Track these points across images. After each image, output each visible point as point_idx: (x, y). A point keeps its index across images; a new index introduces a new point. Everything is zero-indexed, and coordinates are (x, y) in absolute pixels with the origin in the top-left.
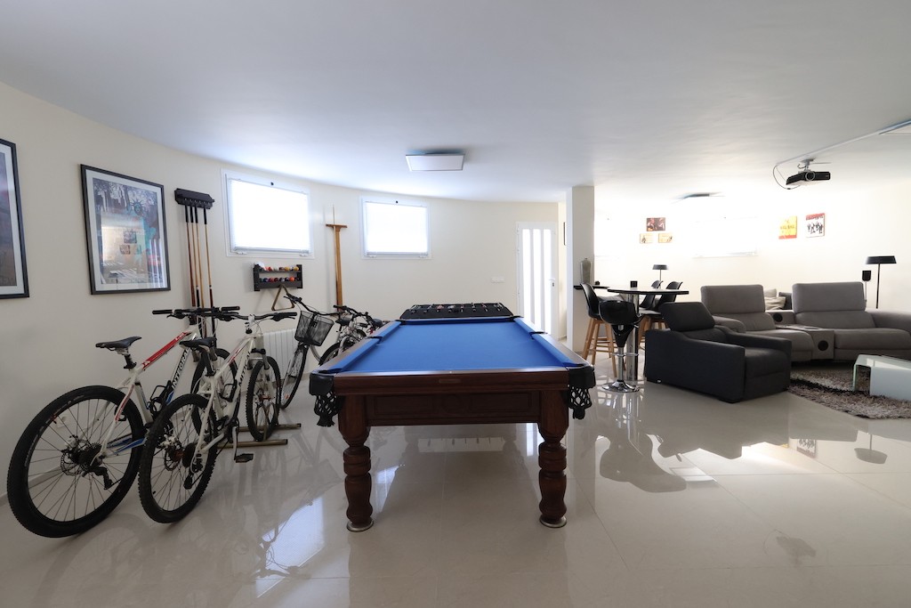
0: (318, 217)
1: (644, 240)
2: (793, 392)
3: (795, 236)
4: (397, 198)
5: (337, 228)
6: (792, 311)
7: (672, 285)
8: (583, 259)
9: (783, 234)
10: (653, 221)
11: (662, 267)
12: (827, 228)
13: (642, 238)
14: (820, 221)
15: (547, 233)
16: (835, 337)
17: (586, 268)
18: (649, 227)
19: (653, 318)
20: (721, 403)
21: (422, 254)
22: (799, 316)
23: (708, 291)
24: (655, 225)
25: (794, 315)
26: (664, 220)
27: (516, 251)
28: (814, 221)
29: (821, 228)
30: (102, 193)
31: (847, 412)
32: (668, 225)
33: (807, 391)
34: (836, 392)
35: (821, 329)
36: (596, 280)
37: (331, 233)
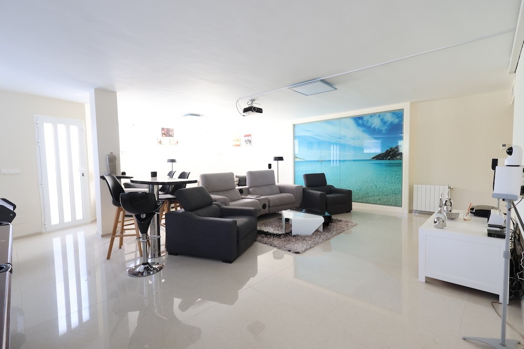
1: (160, 142)
2: (260, 242)
3: (240, 145)
6: (247, 187)
7: (183, 175)
8: (109, 153)
9: (235, 144)
10: (166, 130)
11: (173, 161)
12: (252, 142)
13: (159, 141)
14: (249, 138)
15: (74, 129)
16: (269, 201)
17: (112, 161)
18: (163, 134)
19: (170, 201)
20: (224, 263)
22: (251, 189)
23: (205, 178)
24: (167, 133)
25: (248, 189)
26: (172, 130)
27: (36, 143)
28: (247, 138)
29: (250, 141)
31: (290, 251)
32: (175, 133)
33: (266, 239)
34: (278, 236)
35: (263, 197)
36: (122, 171)
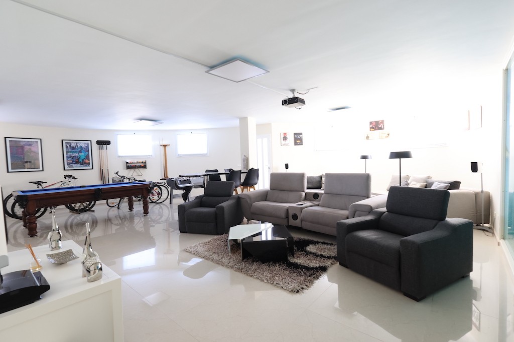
0: (158, 143)
4: (191, 131)
5: (165, 146)
10: (374, 124)
21: (204, 154)
24: (376, 126)
30: (68, 146)
37: (162, 148)
